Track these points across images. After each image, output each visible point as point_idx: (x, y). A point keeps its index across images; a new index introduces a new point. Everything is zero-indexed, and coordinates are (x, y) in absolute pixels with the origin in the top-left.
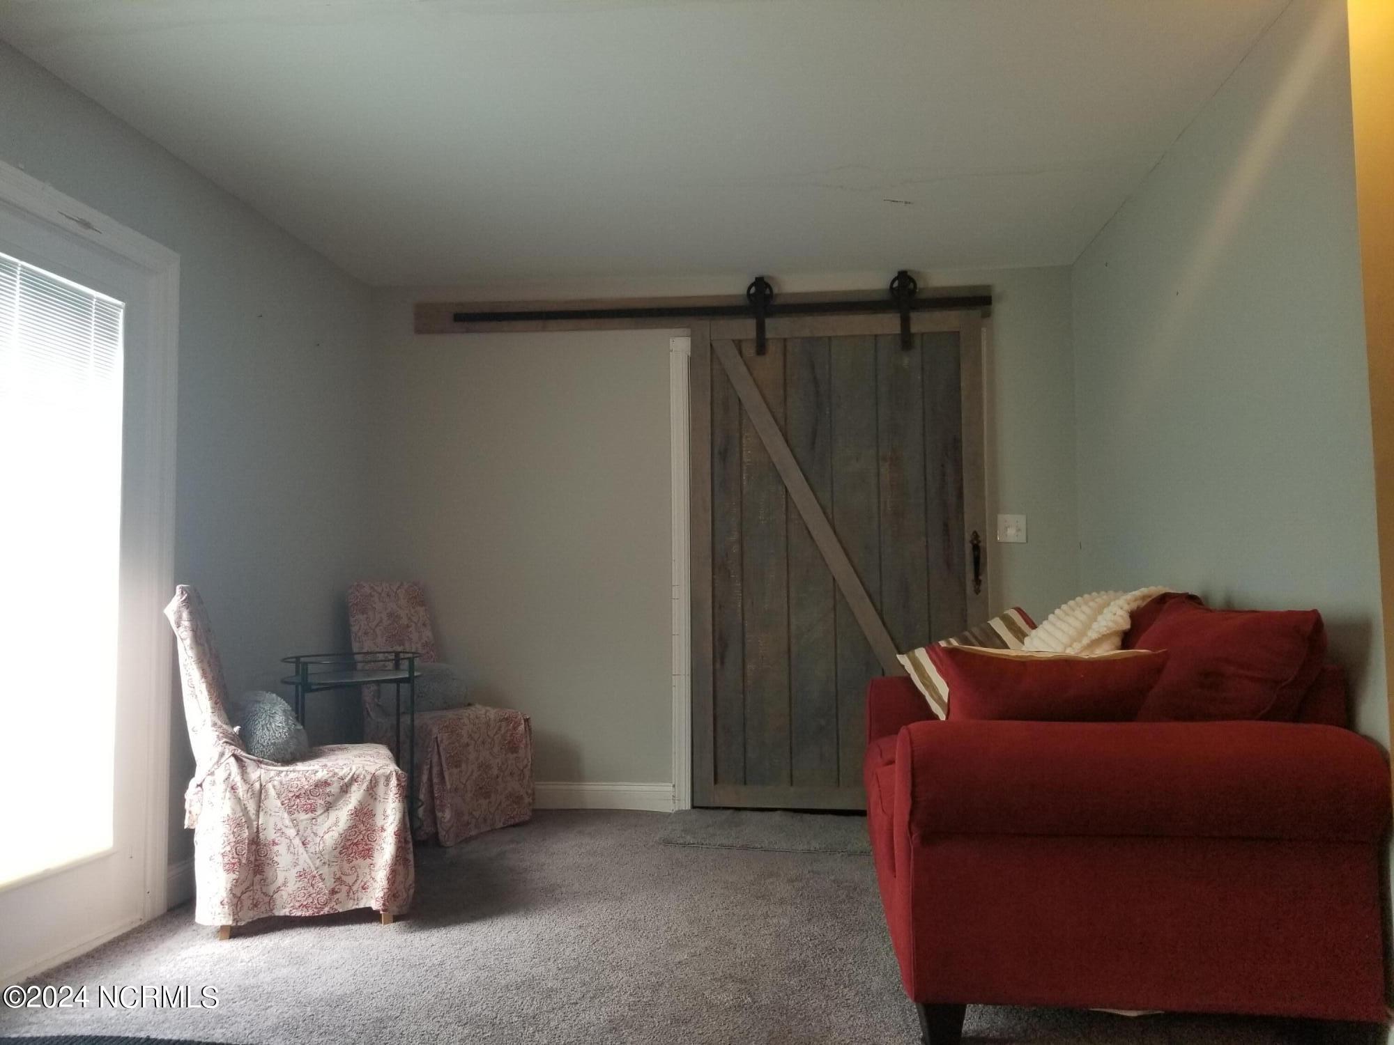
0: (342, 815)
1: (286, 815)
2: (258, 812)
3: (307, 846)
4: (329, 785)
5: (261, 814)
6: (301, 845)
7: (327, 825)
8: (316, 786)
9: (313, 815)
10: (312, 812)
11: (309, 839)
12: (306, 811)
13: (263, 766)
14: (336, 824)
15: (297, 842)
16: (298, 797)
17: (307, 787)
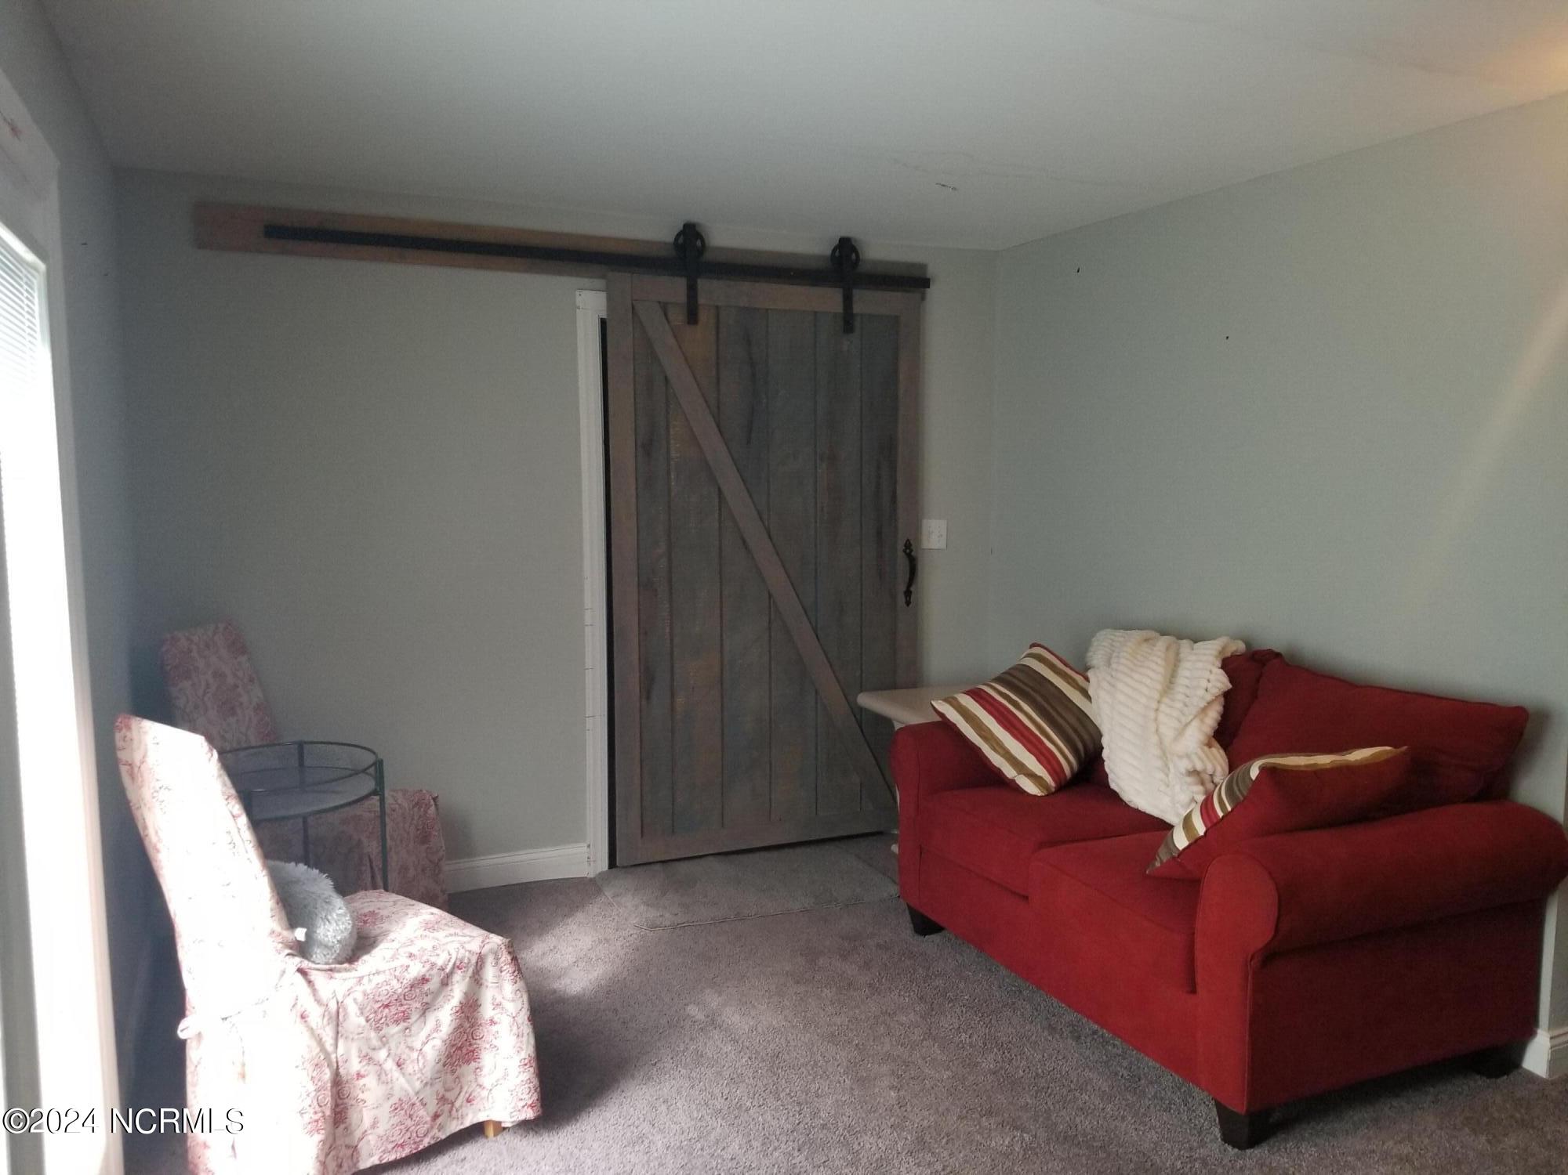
0: (445, 1016)
1: (373, 1034)
2: (336, 1040)
3: (403, 1066)
4: (427, 980)
5: (341, 1042)
6: (395, 1067)
7: (423, 1035)
8: (412, 986)
9: (406, 1024)
10: (404, 1021)
11: (403, 1057)
12: (397, 1022)
13: (337, 975)
14: (437, 1029)
15: (390, 1065)
16: (387, 1006)
17: (400, 991)
